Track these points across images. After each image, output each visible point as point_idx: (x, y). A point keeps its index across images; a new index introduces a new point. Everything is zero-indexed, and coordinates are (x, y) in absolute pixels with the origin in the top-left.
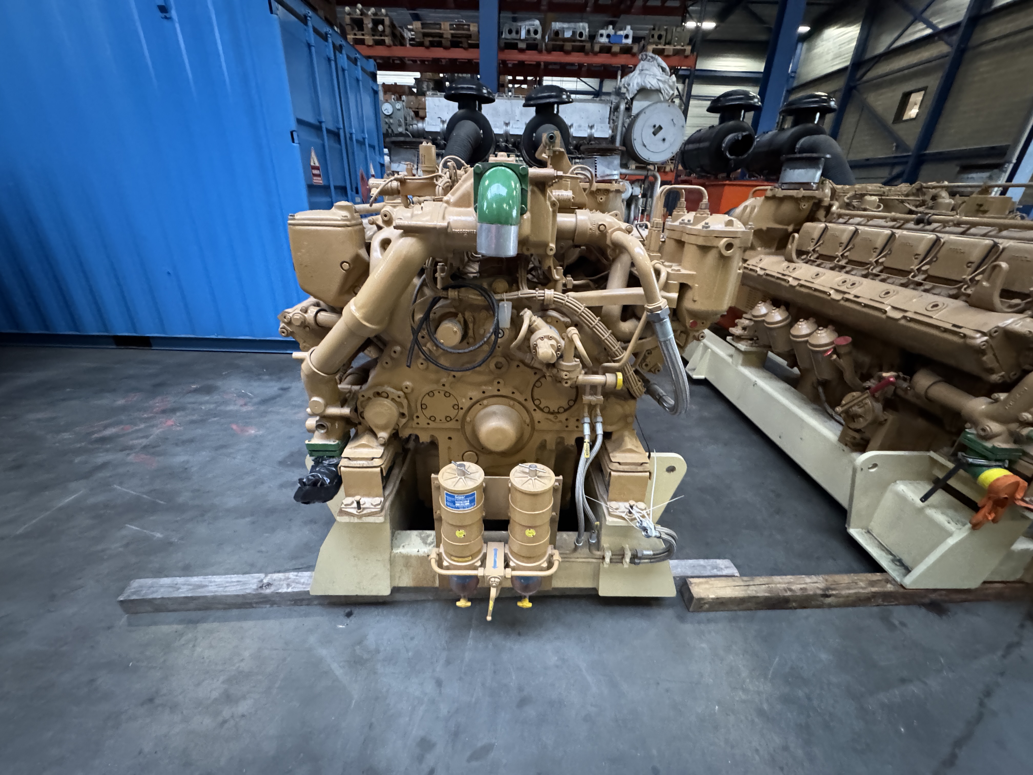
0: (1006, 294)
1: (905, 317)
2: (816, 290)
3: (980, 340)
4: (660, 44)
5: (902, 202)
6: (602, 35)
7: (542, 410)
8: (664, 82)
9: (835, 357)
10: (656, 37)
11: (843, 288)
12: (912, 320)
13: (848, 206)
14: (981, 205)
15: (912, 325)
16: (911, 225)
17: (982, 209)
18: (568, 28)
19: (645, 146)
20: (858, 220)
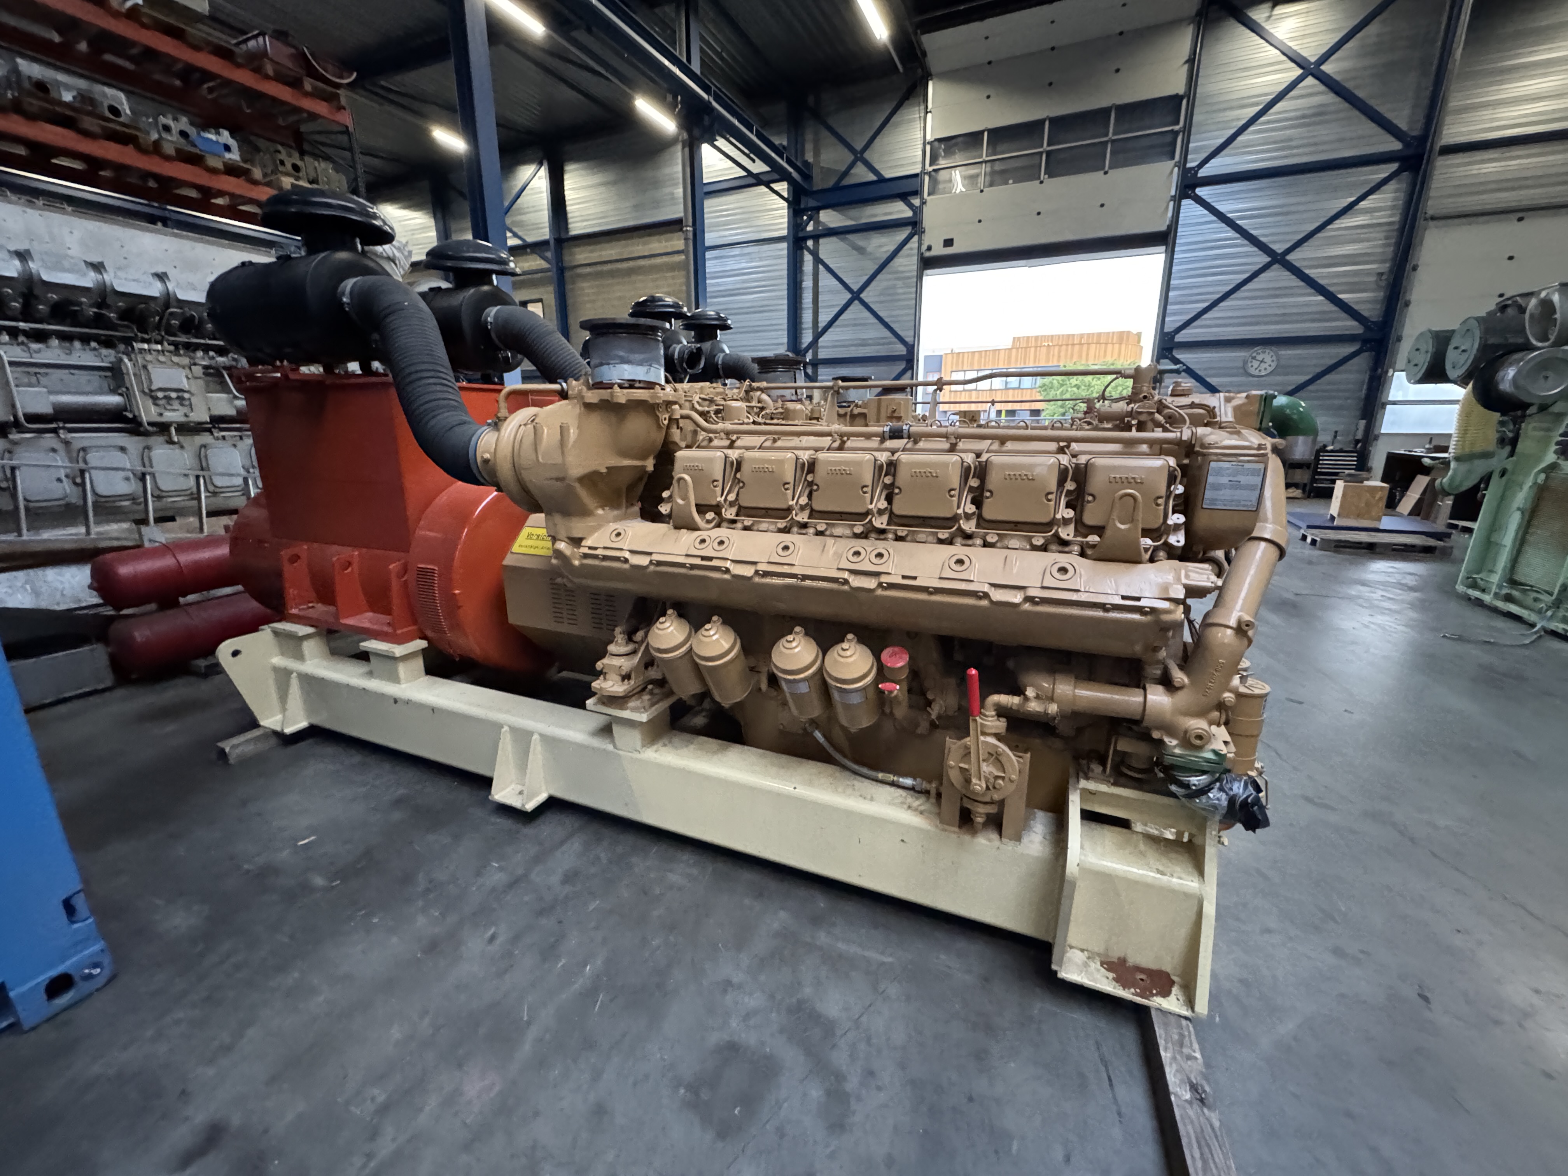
6: (167, 128)
10: (289, 166)
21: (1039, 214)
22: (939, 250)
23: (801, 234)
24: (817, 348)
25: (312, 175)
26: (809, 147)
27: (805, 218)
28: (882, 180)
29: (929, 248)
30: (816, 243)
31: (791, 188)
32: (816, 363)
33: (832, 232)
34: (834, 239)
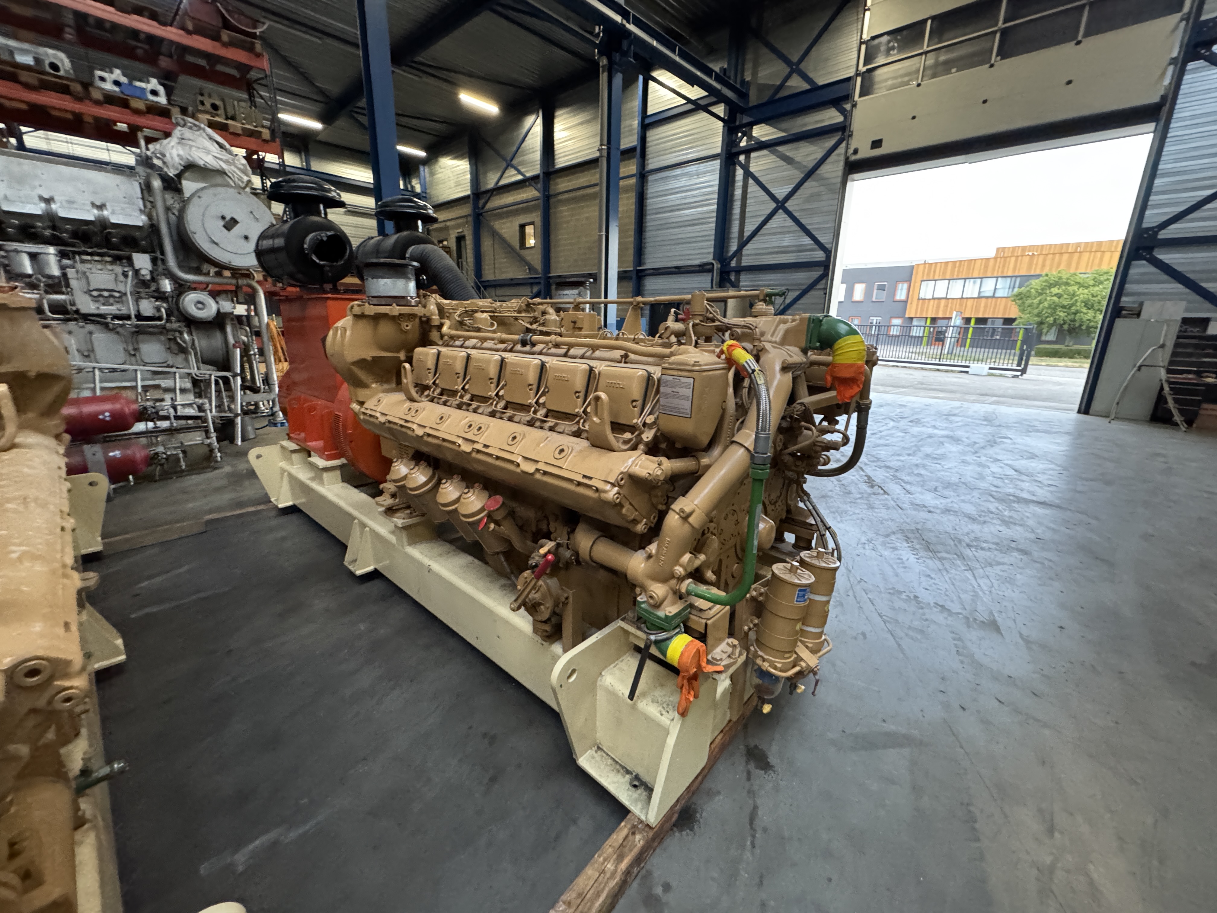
0: (618, 427)
1: (538, 470)
2: (444, 440)
3: (611, 493)
5: (516, 319)
6: (102, 79)
8: (227, 162)
9: (492, 526)
10: (208, 106)
11: (469, 436)
12: (545, 473)
13: (461, 324)
14: (575, 322)
15: (546, 479)
16: (519, 347)
17: (577, 326)
18: (26, 51)
19: (216, 244)
20: (474, 341)
21: (985, 102)
22: (866, 152)
23: (734, 150)
24: (741, 255)
25: (230, 112)
26: (749, 66)
27: (740, 134)
28: (816, 88)
29: (856, 152)
30: (748, 159)
31: (728, 107)
32: (739, 270)
33: (762, 146)
34: (764, 152)
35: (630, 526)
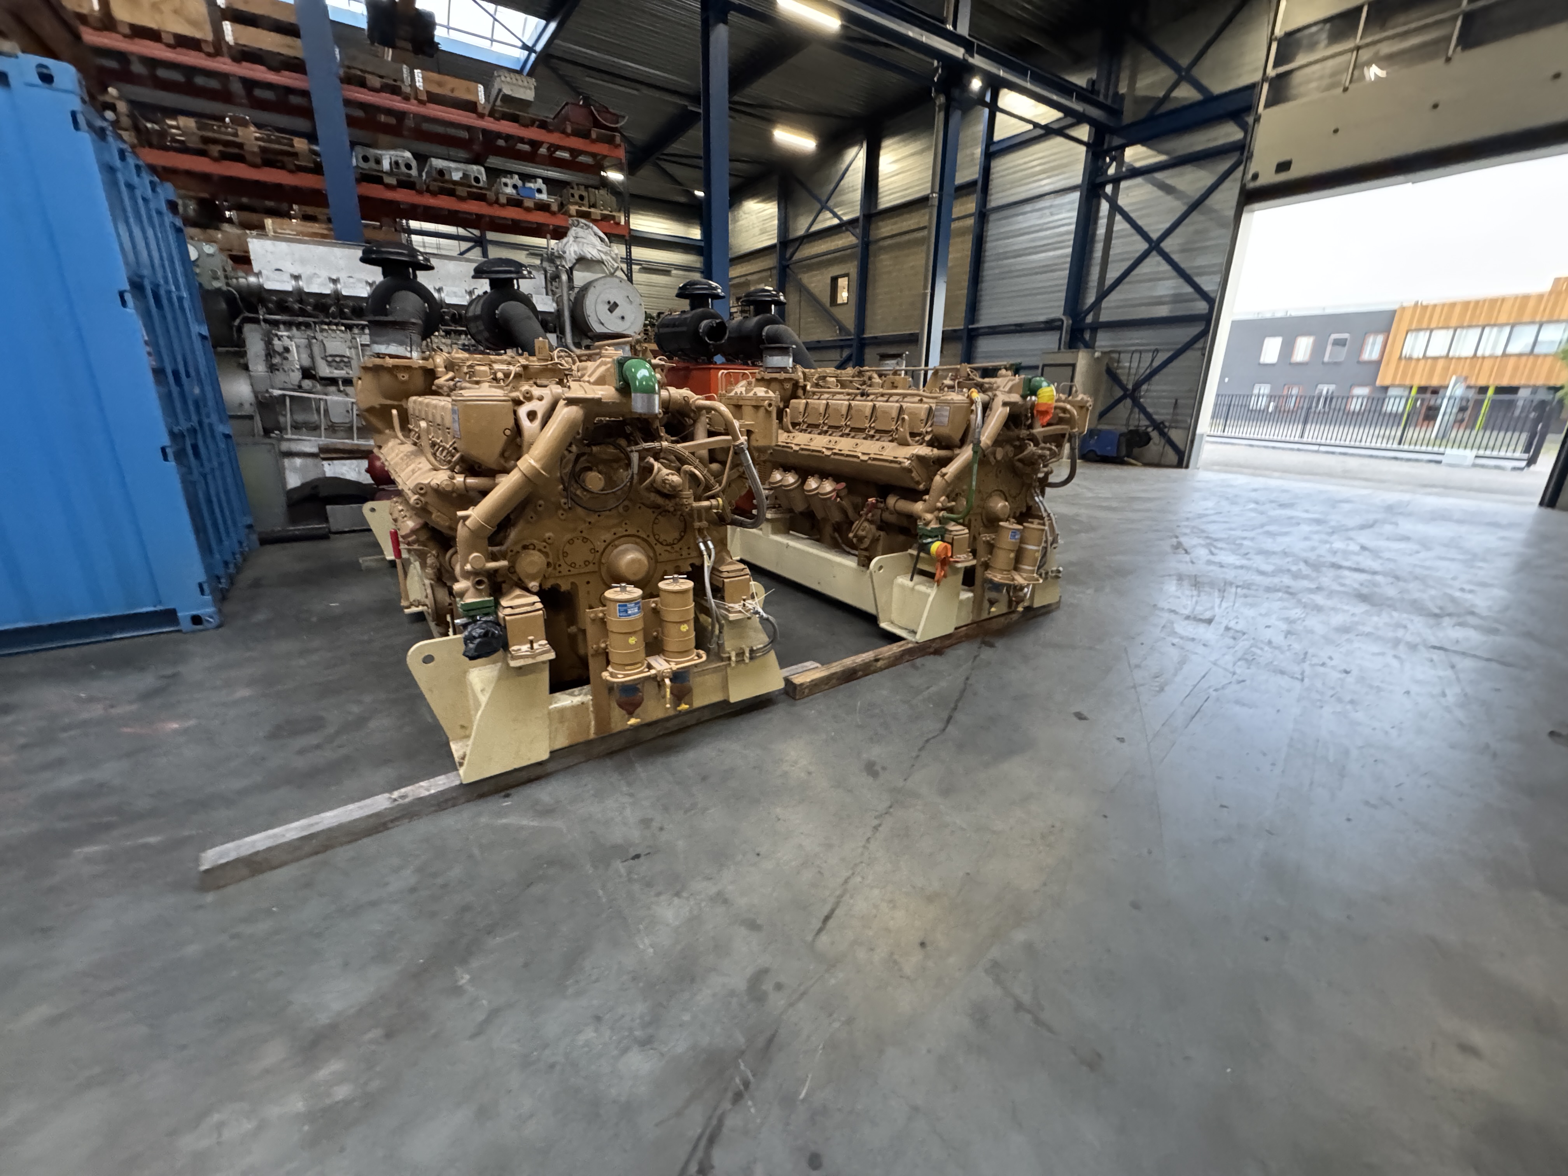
0: (913, 435)
1: (870, 458)
2: (813, 451)
3: (907, 463)
4: (583, 205)
5: (851, 382)
6: (506, 185)
7: (661, 544)
8: (606, 253)
9: (838, 499)
10: (577, 197)
11: (830, 446)
12: (875, 459)
13: (817, 385)
14: (893, 383)
15: (874, 462)
16: (859, 398)
17: (894, 385)
18: (457, 170)
19: (603, 324)
20: (826, 396)
21: (1435, 106)
22: (1268, 177)
23: (1100, 180)
24: (1100, 309)
26: (1125, 75)
27: (1108, 160)
28: (1210, 99)
29: (1255, 177)
30: (1116, 190)
31: (1094, 130)
32: (1096, 327)
33: (1135, 173)
34: (1139, 180)
35: (916, 487)
